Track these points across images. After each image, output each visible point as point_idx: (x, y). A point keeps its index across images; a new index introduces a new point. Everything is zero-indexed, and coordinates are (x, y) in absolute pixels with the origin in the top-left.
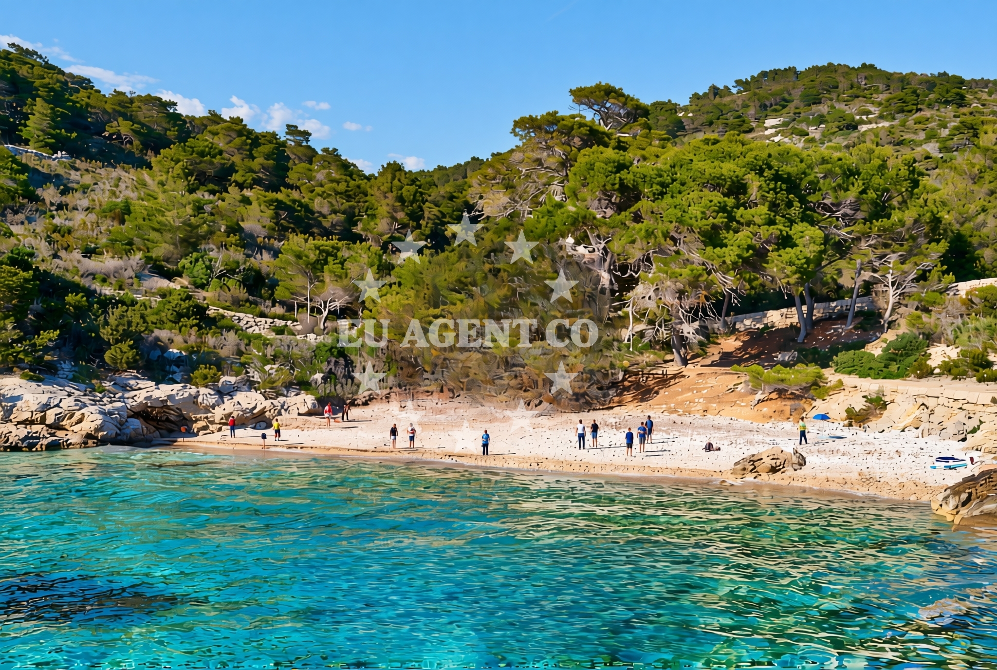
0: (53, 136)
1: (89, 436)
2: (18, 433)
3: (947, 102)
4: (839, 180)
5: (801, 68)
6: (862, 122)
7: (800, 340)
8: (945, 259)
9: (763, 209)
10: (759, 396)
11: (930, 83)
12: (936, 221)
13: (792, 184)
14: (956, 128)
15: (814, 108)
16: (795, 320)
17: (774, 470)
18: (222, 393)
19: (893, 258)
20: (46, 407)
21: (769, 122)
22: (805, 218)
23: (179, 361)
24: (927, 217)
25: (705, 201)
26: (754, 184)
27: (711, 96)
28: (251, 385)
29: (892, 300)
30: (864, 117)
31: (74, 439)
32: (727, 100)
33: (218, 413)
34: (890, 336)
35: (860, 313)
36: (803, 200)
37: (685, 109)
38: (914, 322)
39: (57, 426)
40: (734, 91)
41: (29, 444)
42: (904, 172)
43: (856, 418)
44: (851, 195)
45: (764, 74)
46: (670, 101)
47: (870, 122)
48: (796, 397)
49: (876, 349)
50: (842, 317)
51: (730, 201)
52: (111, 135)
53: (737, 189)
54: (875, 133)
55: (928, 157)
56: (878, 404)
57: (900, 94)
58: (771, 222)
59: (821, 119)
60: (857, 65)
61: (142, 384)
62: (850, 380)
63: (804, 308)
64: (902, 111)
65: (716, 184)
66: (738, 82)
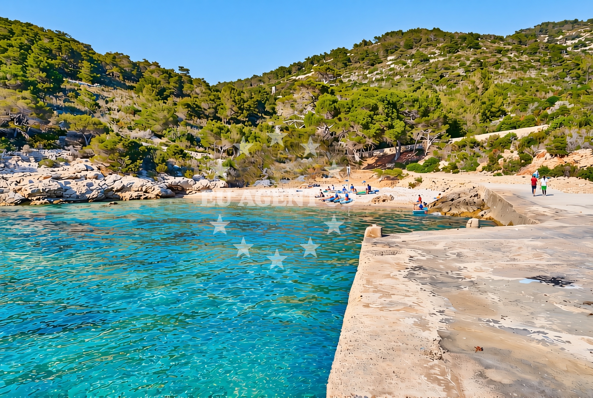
0: (92, 77)
1: (157, 195)
2: (135, 194)
3: (470, 48)
4: (411, 103)
5: (404, 31)
6: (431, 58)
7: (396, 159)
8: (447, 131)
9: (384, 116)
10: (380, 179)
11: (464, 38)
12: (445, 117)
13: (394, 105)
14: (472, 61)
15: (410, 50)
16: (394, 152)
17: (384, 201)
18: (196, 180)
19: (430, 131)
20: (142, 186)
21: (389, 58)
22: (399, 118)
23: (179, 169)
24: (442, 116)
25: (363, 114)
26: (381, 107)
27: (363, 45)
28: (204, 177)
29: (429, 145)
30: (432, 56)
31: (153, 196)
32: (370, 47)
33: (195, 187)
34: (427, 158)
35: (416, 150)
36: (398, 111)
37: (351, 52)
38: (435, 153)
39: (146, 192)
40: (373, 42)
41: (138, 198)
42: (435, 100)
43: (412, 186)
44: (415, 109)
45: (387, 34)
46: (344, 48)
47: (434, 58)
48: (393, 179)
49: (421, 163)
50: (411, 151)
51: (372, 113)
52: (110, 73)
53: (375, 108)
54: (436, 64)
55: (459, 76)
56: (420, 181)
57: (449, 44)
58: (387, 120)
59: (412, 57)
60: (431, 28)
61: (169, 177)
62: (411, 173)
63: (398, 148)
64: (450, 52)
65: (367, 107)
66: (376, 38)
